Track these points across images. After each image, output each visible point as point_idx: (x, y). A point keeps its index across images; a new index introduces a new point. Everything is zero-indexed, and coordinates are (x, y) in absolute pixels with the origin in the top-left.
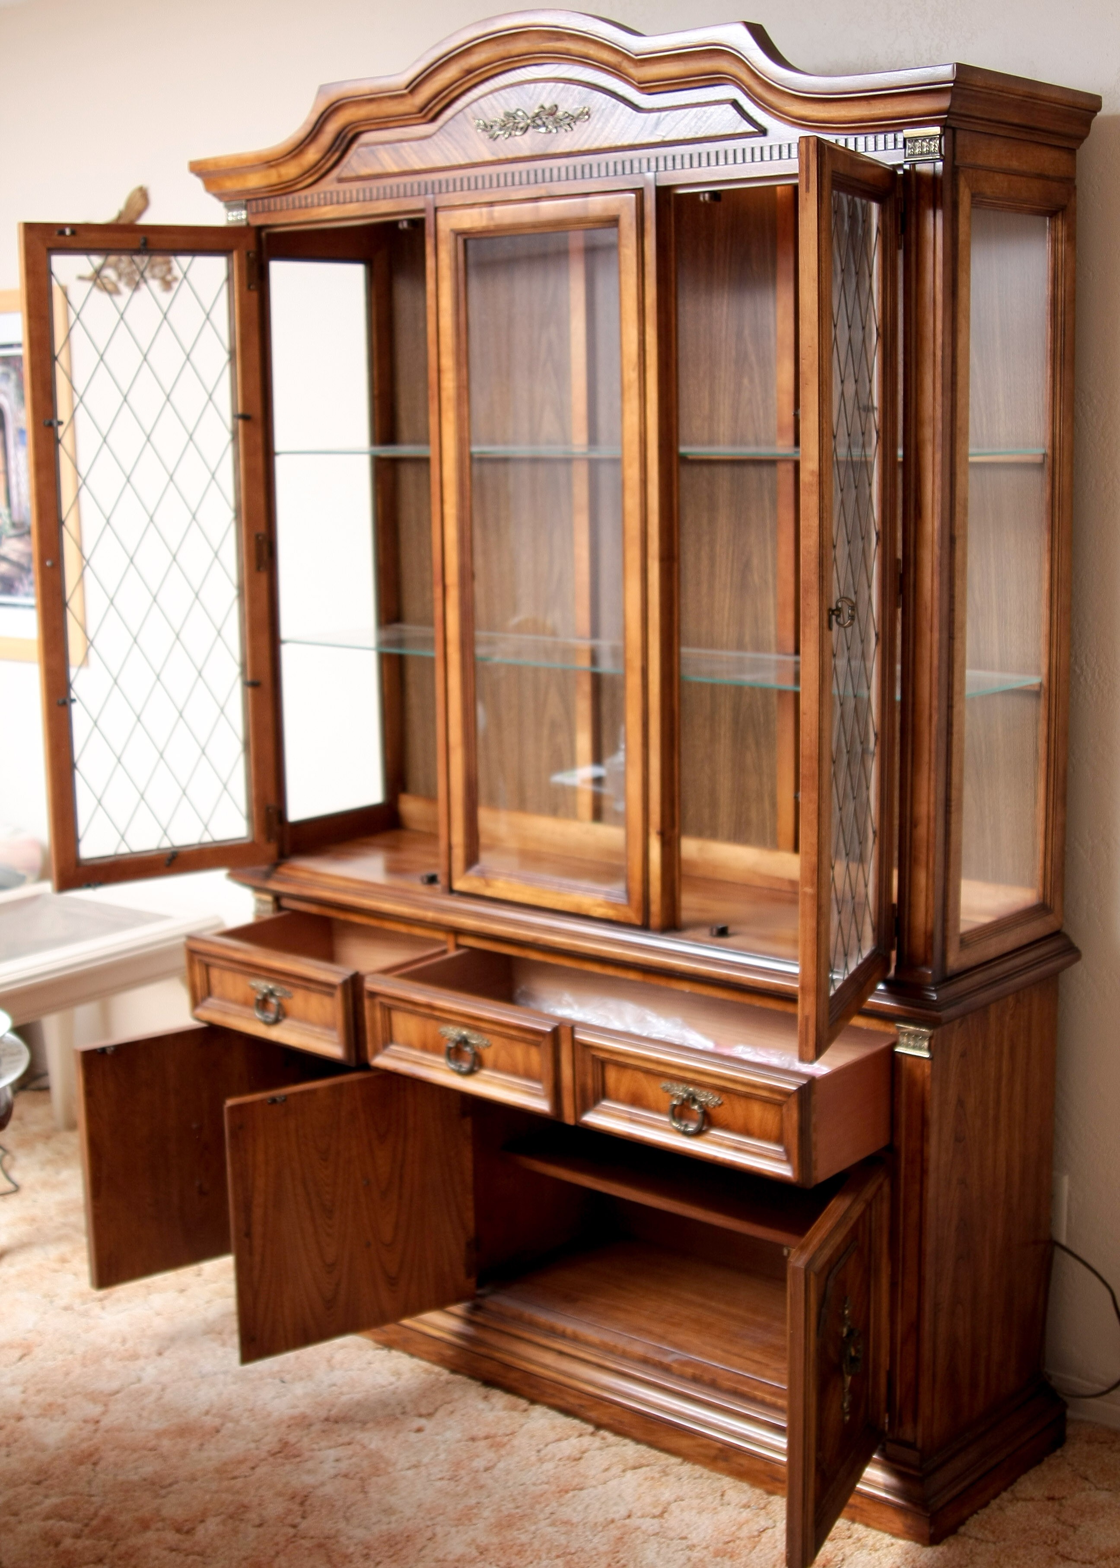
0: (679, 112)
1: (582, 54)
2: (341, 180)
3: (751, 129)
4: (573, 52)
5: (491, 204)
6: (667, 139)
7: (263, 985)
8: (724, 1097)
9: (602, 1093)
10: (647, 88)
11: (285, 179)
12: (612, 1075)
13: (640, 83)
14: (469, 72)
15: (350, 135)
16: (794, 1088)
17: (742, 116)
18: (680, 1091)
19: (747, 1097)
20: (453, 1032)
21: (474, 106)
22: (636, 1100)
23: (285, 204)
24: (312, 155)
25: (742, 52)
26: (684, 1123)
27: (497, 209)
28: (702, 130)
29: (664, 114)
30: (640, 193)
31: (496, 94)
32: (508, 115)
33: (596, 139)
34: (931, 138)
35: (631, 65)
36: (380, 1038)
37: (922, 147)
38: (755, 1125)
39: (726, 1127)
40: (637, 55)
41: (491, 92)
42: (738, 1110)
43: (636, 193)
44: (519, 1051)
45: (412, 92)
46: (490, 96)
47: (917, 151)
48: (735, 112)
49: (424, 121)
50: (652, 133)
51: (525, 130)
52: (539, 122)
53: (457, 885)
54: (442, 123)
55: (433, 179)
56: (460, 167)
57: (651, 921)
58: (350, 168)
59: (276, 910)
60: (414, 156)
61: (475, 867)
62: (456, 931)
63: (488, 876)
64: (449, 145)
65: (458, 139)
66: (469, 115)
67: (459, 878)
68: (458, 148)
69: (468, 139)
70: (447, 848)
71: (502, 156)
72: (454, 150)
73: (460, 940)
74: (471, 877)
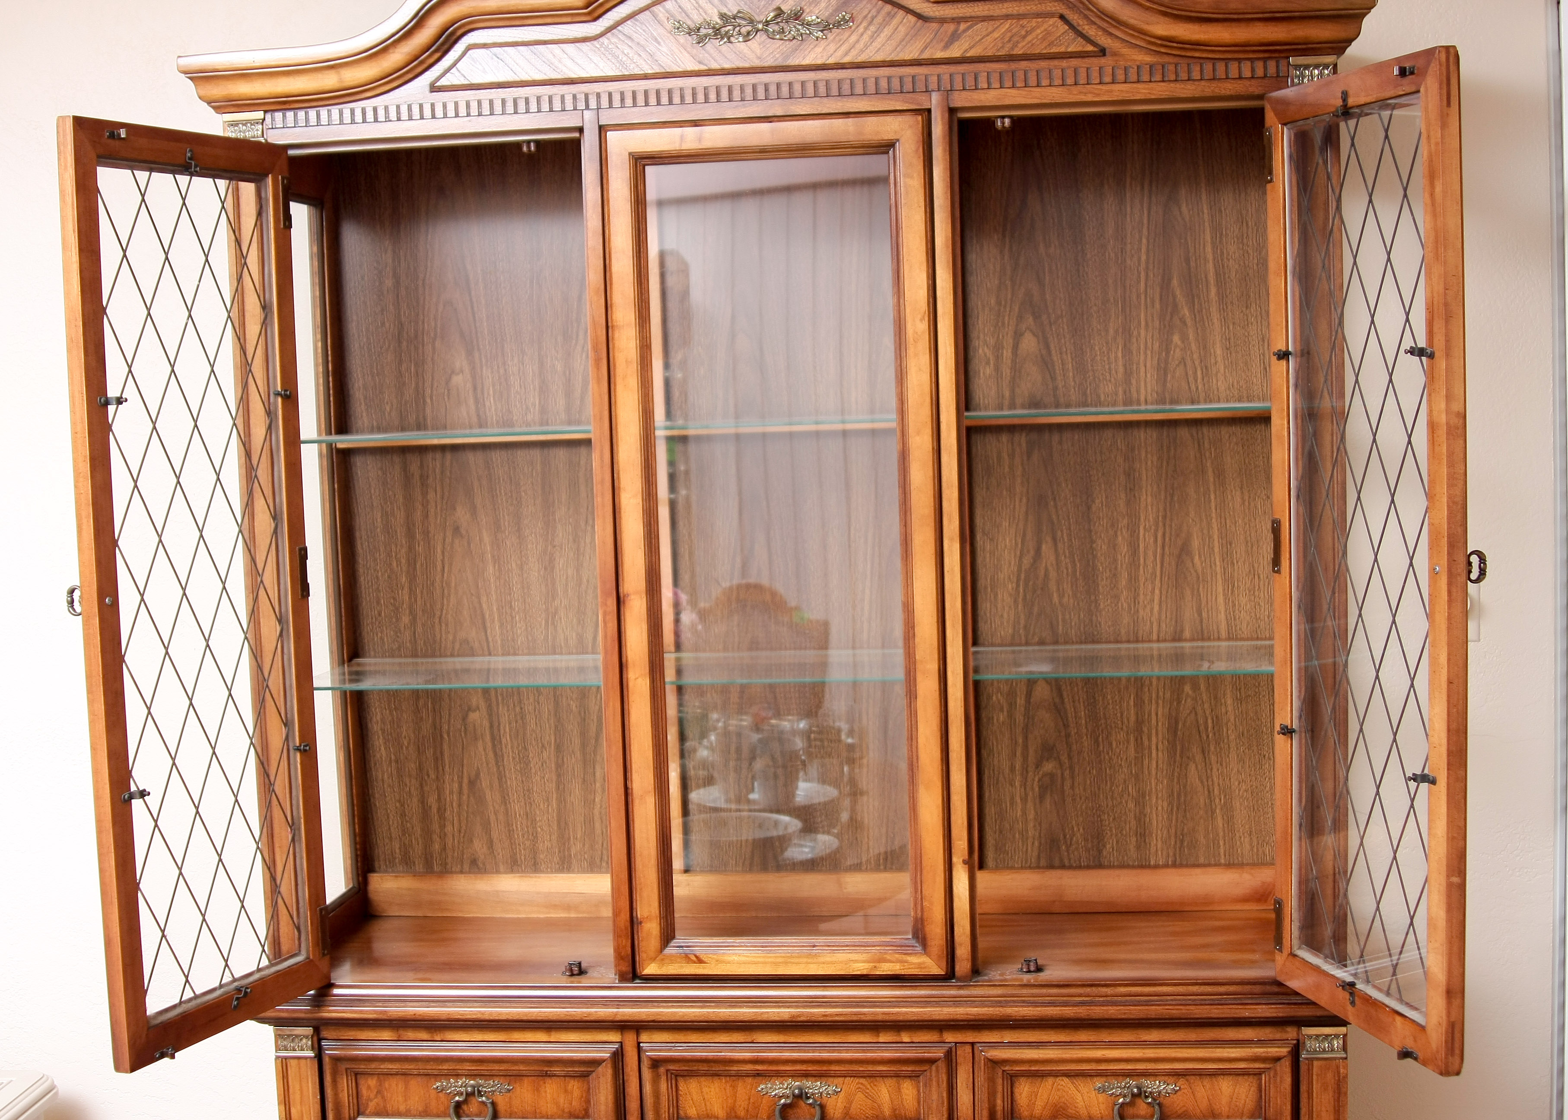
0: (986, 24)
2: (434, 88)
3: (1089, 48)
5: (695, 123)
6: (967, 55)
7: (462, 1084)
8: (1184, 1080)
9: (1012, 1114)
11: (348, 84)
12: (1024, 1089)
15: (459, 32)
16: (1285, 1052)
17: (1074, 33)
18: (1121, 1088)
19: (1214, 1074)
20: (781, 1088)
21: (669, 3)
22: (1059, 1112)
24: (399, 55)
27: (706, 131)
29: (964, 25)
30: (925, 115)
32: (723, 16)
33: (862, 51)
34: (1325, 66)
37: (1312, 76)
38: (1223, 1104)
39: (1184, 1115)
42: (1201, 1092)
43: (921, 116)
44: (884, 1091)
47: (1306, 80)
48: (1065, 28)
49: (587, 18)
50: (945, 47)
51: (752, 35)
52: (776, 27)
53: (651, 969)
54: (611, 23)
55: (598, 91)
56: (646, 77)
57: (957, 968)
58: (457, 74)
59: (316, 1046)
60: (569, 63)
61: (674, 943)
62: (637, 1027)
63: (698, 951)
64: (627, 50)
65: (643, 42)
66: (661, 15)
67: (653, 959)
68: (642, 54)
69: (659, 43)
70: (628, 924)
71: (715, 66)
72: (636, 57)
73: (644, 1037)
74: (671, 956)
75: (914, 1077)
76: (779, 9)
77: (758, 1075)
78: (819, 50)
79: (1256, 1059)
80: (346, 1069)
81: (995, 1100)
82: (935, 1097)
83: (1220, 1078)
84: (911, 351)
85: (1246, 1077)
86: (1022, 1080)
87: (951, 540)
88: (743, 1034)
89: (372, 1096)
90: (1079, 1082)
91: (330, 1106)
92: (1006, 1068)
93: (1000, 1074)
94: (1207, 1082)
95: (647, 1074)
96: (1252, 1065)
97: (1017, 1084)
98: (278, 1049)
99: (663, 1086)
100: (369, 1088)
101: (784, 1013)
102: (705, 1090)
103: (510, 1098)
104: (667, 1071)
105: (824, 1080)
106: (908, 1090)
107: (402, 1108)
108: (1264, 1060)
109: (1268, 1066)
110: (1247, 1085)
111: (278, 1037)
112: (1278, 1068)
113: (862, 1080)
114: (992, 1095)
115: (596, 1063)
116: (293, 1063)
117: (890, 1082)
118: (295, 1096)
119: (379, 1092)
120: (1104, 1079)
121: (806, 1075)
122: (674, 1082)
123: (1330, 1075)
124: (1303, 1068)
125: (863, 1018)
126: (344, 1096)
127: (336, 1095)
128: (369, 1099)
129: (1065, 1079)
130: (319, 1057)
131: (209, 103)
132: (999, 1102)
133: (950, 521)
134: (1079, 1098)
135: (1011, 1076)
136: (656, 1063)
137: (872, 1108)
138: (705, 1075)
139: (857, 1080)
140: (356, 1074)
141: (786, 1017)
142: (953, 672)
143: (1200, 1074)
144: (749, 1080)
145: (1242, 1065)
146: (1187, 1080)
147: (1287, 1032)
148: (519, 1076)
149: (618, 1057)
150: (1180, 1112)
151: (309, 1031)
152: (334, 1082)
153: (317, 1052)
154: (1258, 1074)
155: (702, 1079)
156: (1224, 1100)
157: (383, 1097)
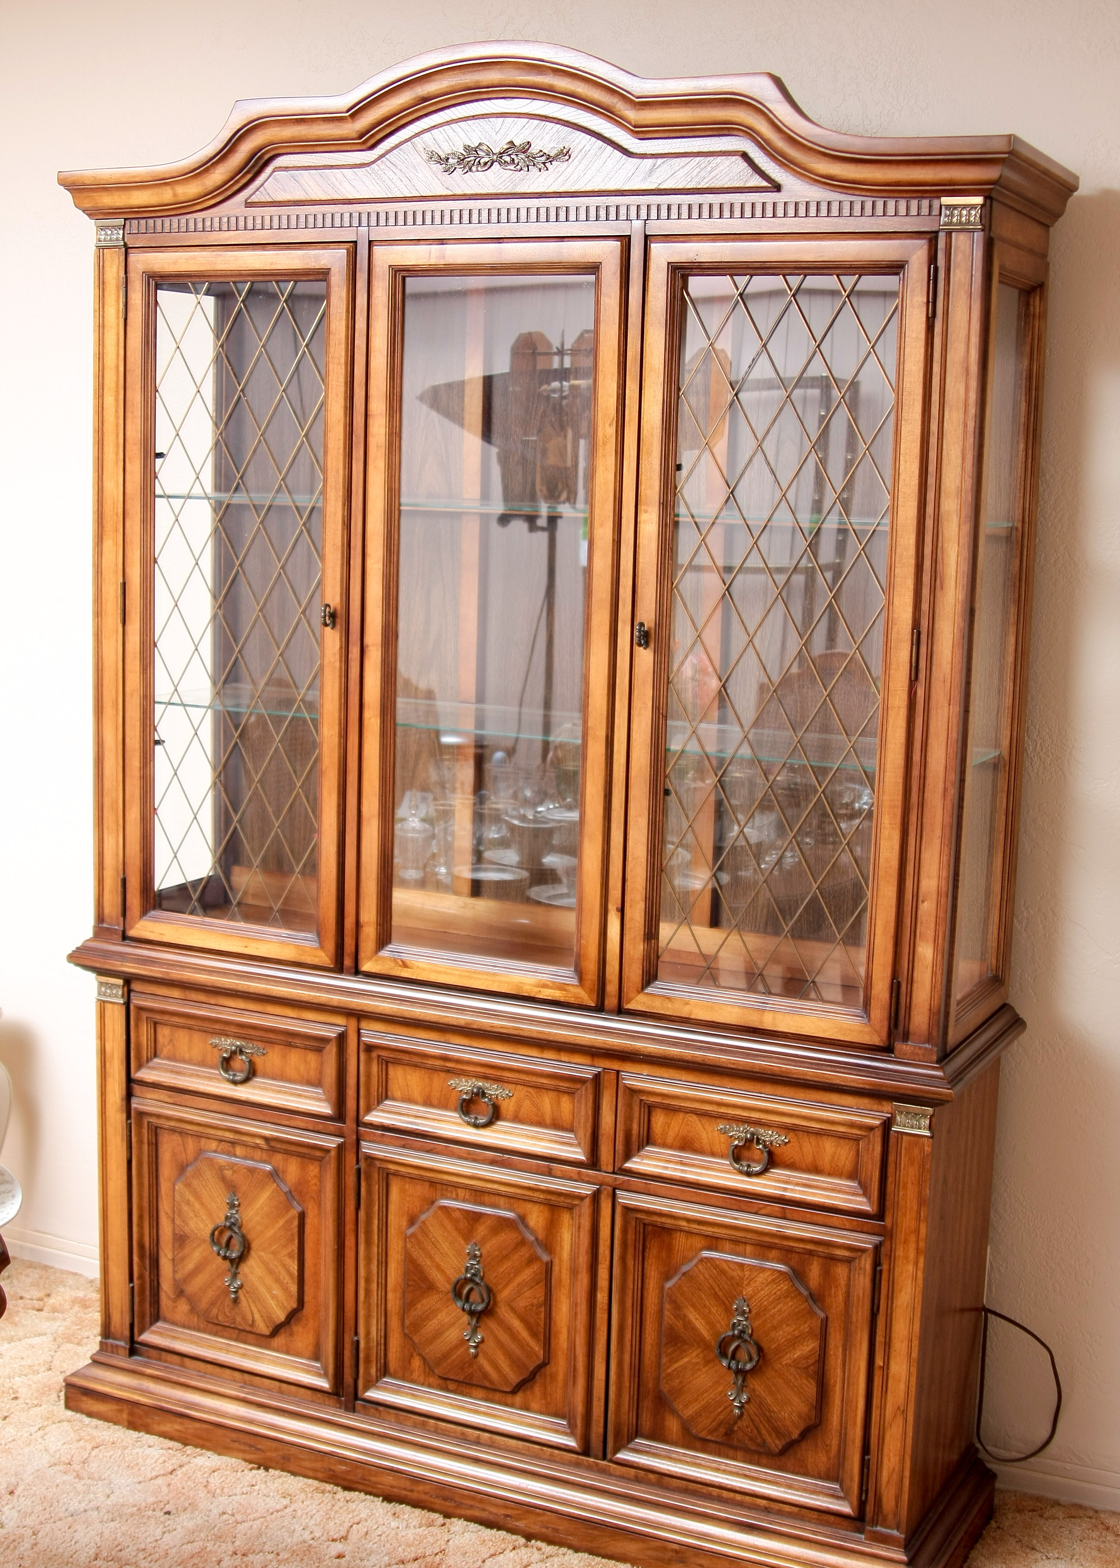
0: (678, 160)
1: (568, 91)
2: (248, 204)
3: (765, 184)
4: (558, 89)
5: (442, 241)
6: (662, 187)
7: (228, 1043)
8: (791, 1135)
9: (648, 1139)
10: (643, 132)
11: (182, 198)
12: (659, 1120)
13: (635, 127)
14: (424, 99)
15: (267, 157)
16: (878, 1122)
17: (753, 170)
18: (740, 1132)
19: (819, 1133)
20: (465, 1086)
21: (426, 136)
22: (687, 1145)
23: (175, 225)
24: (219, 175)
25: (766, 104)
26: (744, 1163)
27: (449, 248)
28: (705, 181)
29: (660, 161)
30: (626, 241)
31: (454, 126)
32: (467, 148)
33: (576, 181)
34: (973, 207)
35: (628, 106)
36: (374, 1093)
37: (961, 215)
38: (825, 1161)
39: (792, 1166)
40: (638, 98)
41: (448, 123)
42: (808, 1148)
43: (622, 242)
44: (547, 1102)
45: (353, 116)
46: (446, 128)
47: (955, 220)
48: (746, 165)
49: (364, 147)
50: (644, 179)
51: (489, 165)
52: (508, 159)
53: (366, 967)
54: (383, 151)
55: (369, 210)
56: (405, 199)
57: (606, 1002)
58: (264, 192)
59: (126, 995)
60: (346, 184)
61: (390, 947)
62: (359, 1015)
63: (405, 957)
64: (392, 176)
65: (404, 170)
66: (419, 146)
67: (370, 959)
68: (403, 179)
69: (416, 170)
70: (354, 926)
71: (459, 192)
72: (399, 181)
73: (364, 1024)
74: (384, 958)
75: (571, 1093)
76: (511, 142)
77: (448, 1071)
78: (541, 180)
79: (852, 1125)
80: (147, 1018)
81: (631, 1125)
82: (583, 1113)
83: (824, 1138)
84: (600, 452)
85: (847, 1141)
86: (658, 1110)
87: (624, 622)
88: (438, 1034)
89: (166, 1043)
90: (705, 1120)
91: (132, 1046)
92: (643, 1098)
93: (638, 1102)
94: (813, 1139)
95: (363, 1056)
96: (849, 1131)
97: (653, 1114)
98: (99, 994)
99: (375, 1068)
100: (164, 1036)
101: (462, 1019)
102: (409, 1077)
103: (265, 1061)
104: (379, 1056)
105: (500, 1084)
106: (566, 1103)
107: (187, 1056)
108: (861, 1127)
109: (864, 1133)
110: (847, 1148)
111: (101, 984)
112: (871, 1136)
113: (530, 1090)
114: (629, 1119)
115: (325, 1040)
116: (109, 1006)
117: (552, 1094)
118: (109, 1035)
119: (171, 1041)
120: (726, 1122)
121: (486, 1078)
122: (384, 1067)
123: (916, 1151)
124: (892, 1140)
125: (522, 1033)
126: (144, 1039)
127: (138, 1037)
128: (164, 1046)
129: (693, 1116)
130: (127, 1005)
131: (83, 211)
132: (635, 1127)
133: (624, 606)
134: (704, 1135)
135: (649, 1107)
136: (370, 1048)
137: (537, 1115)
138: (408, 1065)
139: (526, 1089)
140: (155, 1024)
141: (462, 1023)
142: (618, 741)
143: (807, 1131)
144: (443, 1075)
145: (842, 1129)
146: (796, 1135)
147: (882, 1105)
148: (271, 1042)
149: (342, 1038)
150: (788, 1162)
151: (120, 982)
152: (137, 1026)
153: (126, 999)
154: (856, 1140)
155: (407, 1068)
156: (827, 1159)
157: (173, 1045)
